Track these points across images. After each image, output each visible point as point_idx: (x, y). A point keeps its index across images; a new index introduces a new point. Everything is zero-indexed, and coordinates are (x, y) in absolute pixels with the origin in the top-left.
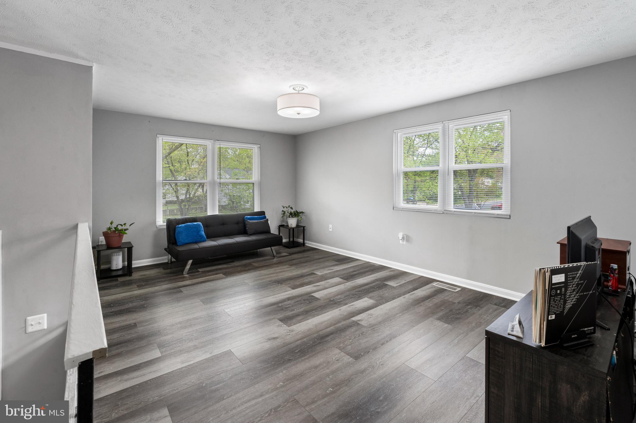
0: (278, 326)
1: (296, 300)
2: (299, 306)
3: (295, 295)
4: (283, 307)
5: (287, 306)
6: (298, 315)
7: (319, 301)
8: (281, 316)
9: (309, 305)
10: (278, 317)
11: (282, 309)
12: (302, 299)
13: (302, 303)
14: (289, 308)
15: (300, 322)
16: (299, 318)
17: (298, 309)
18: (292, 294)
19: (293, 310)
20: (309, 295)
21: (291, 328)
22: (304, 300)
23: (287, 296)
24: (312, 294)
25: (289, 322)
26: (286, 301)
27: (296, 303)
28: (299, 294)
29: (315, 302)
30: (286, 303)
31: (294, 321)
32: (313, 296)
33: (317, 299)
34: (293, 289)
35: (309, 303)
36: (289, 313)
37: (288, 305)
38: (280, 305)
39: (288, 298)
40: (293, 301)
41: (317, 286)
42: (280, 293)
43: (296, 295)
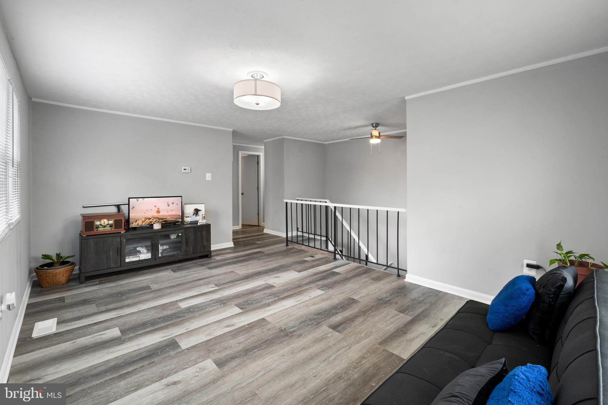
0: (275, 283)
1: (261, 304)
2: (258, 298)
3: (262, 310)
4: (274, 296)
5: (270, 297)
6: (261, 290)
7: (236, 304)
8: (274, 289)
9: (249, 299)
10: (276, 288)
11: (274, 294)
12: (255, 305)
13: (255, 300)
14: (267, 295)
15: (259, 286)
16: (259, 288)
17: (259, 295)
18: (265, 311)
19: (264, 294)
20: (246, 310)
21: (266, 282)
22: (252, 304)
23: (270, 308)
24: (241, 311)
25: (267, 286)
26: (271, 302)
27: (261, 300)
28: (257, 311)
29: (241, 302)
30: (271, 300)
31: (263, 286)
32: (241, 309)
33: (238, 305)
34: (263, 319)
35: (247, 301)
36: (268, 291)
37: (268, 299)
38: (276, 298)
39: (269, 306)
40: (264, 302)
41: (228, 326)
42: (280, 311)
43: (260, 310)
